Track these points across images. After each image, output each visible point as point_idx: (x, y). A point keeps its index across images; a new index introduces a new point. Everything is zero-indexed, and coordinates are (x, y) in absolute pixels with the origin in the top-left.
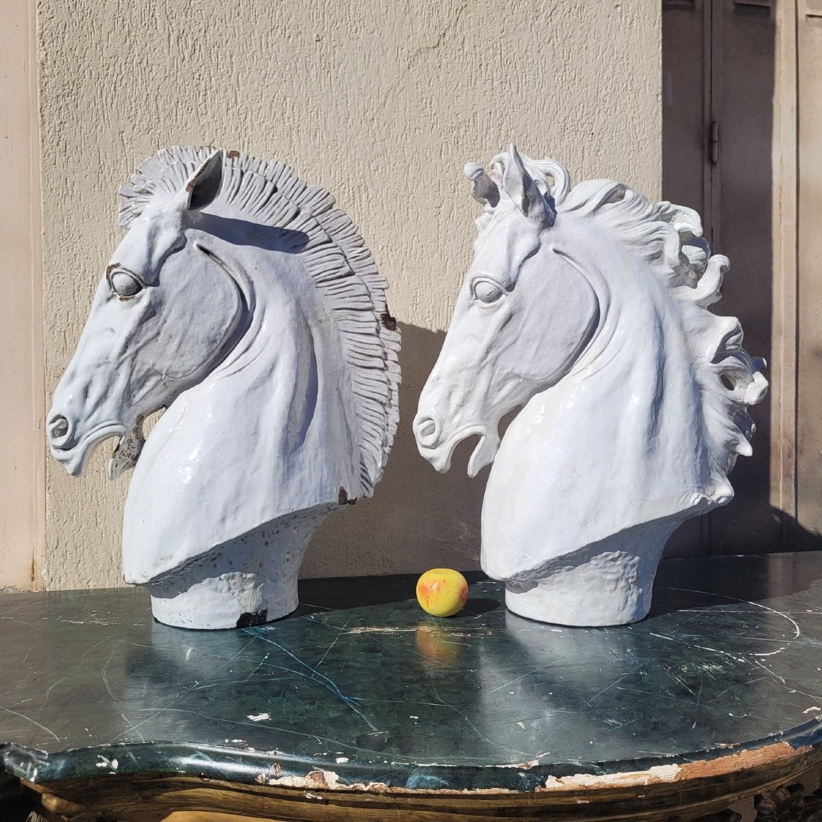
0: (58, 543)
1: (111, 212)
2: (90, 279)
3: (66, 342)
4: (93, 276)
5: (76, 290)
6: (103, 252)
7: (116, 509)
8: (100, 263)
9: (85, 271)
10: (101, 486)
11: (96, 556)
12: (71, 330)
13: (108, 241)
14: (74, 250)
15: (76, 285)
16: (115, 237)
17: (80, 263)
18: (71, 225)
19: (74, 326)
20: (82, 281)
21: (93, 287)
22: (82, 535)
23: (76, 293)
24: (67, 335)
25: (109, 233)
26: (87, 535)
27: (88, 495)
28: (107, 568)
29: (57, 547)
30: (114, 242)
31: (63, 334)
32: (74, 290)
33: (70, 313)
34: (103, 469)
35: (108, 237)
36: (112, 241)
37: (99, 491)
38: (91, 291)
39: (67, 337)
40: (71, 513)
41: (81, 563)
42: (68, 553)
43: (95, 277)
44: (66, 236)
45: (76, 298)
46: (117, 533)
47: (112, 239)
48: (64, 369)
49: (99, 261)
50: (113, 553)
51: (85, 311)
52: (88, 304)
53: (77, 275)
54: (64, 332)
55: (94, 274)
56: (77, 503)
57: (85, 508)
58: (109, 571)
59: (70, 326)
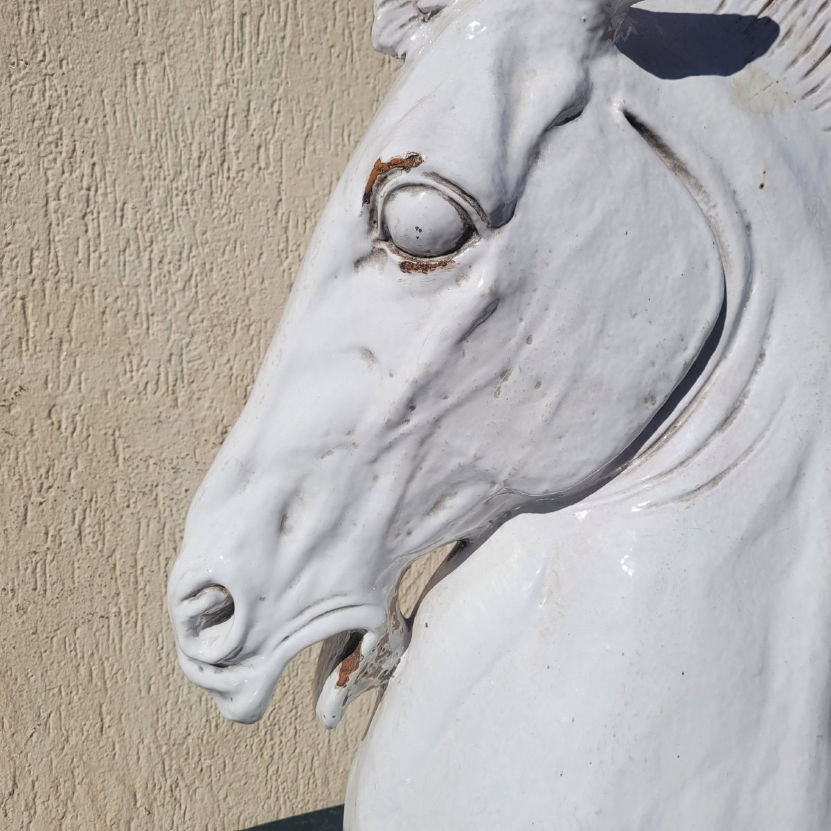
0: (15, 784)
1: (137, 8)
2: (87, 171)
3: (26, 323)
4: (94, 164)
5: (52, 195)
6: (117, 107)
7: (144, 693)
8: (111, 135)
9: (74, 150)
10: (111, 648)
11: (101, 796)
12: (40, 294)
13: (129, 80)
14: (47, 94)
15: (51, 184)
16: (145, 73)
17: (61, 131)
18: (38, 29)
19: (48, 284)
20: (67, 175)
21: (92, 193)
22: (69, 757)
23: (52, 205)
24: (30, 306)
25: (132, 61)
26: (81, 756)
27: (83, 670)
28: (125, 817)
29: (11, 794)
30: (143, 84)
31: (19, 303)
32: (47, 197)
33: (36, 254)
34: (114, 609)
35: (129, 70)
36: (139, 82)
37: (107, 659)
38: (88, 201)
39: (29, 311)
40: (44, 715)
41: (69, 816)
42: (38, 801)
43: (97, 168)
44: (28, 54)
45: (53, 217)
46: (146, 741)
47: (139, 76)
48: (21, 388)
49: (108, 128)
50: (137, 786)
51: (72, 249)
52: (82, 233)
53: (55, 160)
54: (23, 298)
55: (95, 159)
56: (56, 690)
57: (76, 698)
58: (128, 823)
59: (37, 285)
